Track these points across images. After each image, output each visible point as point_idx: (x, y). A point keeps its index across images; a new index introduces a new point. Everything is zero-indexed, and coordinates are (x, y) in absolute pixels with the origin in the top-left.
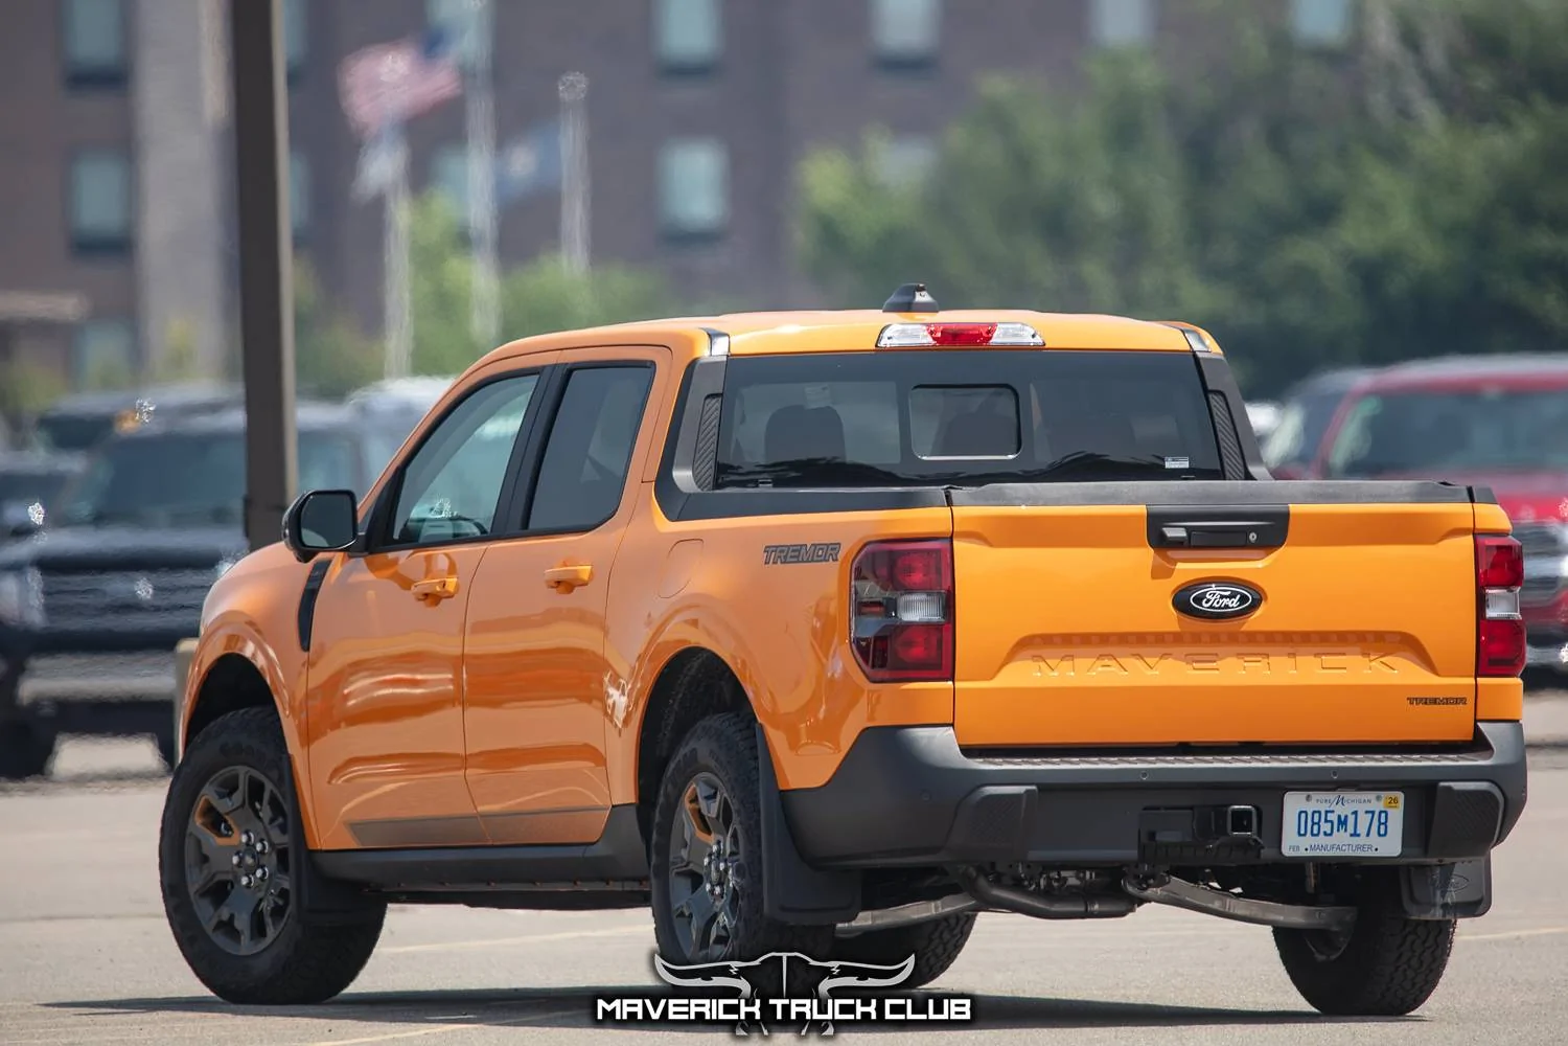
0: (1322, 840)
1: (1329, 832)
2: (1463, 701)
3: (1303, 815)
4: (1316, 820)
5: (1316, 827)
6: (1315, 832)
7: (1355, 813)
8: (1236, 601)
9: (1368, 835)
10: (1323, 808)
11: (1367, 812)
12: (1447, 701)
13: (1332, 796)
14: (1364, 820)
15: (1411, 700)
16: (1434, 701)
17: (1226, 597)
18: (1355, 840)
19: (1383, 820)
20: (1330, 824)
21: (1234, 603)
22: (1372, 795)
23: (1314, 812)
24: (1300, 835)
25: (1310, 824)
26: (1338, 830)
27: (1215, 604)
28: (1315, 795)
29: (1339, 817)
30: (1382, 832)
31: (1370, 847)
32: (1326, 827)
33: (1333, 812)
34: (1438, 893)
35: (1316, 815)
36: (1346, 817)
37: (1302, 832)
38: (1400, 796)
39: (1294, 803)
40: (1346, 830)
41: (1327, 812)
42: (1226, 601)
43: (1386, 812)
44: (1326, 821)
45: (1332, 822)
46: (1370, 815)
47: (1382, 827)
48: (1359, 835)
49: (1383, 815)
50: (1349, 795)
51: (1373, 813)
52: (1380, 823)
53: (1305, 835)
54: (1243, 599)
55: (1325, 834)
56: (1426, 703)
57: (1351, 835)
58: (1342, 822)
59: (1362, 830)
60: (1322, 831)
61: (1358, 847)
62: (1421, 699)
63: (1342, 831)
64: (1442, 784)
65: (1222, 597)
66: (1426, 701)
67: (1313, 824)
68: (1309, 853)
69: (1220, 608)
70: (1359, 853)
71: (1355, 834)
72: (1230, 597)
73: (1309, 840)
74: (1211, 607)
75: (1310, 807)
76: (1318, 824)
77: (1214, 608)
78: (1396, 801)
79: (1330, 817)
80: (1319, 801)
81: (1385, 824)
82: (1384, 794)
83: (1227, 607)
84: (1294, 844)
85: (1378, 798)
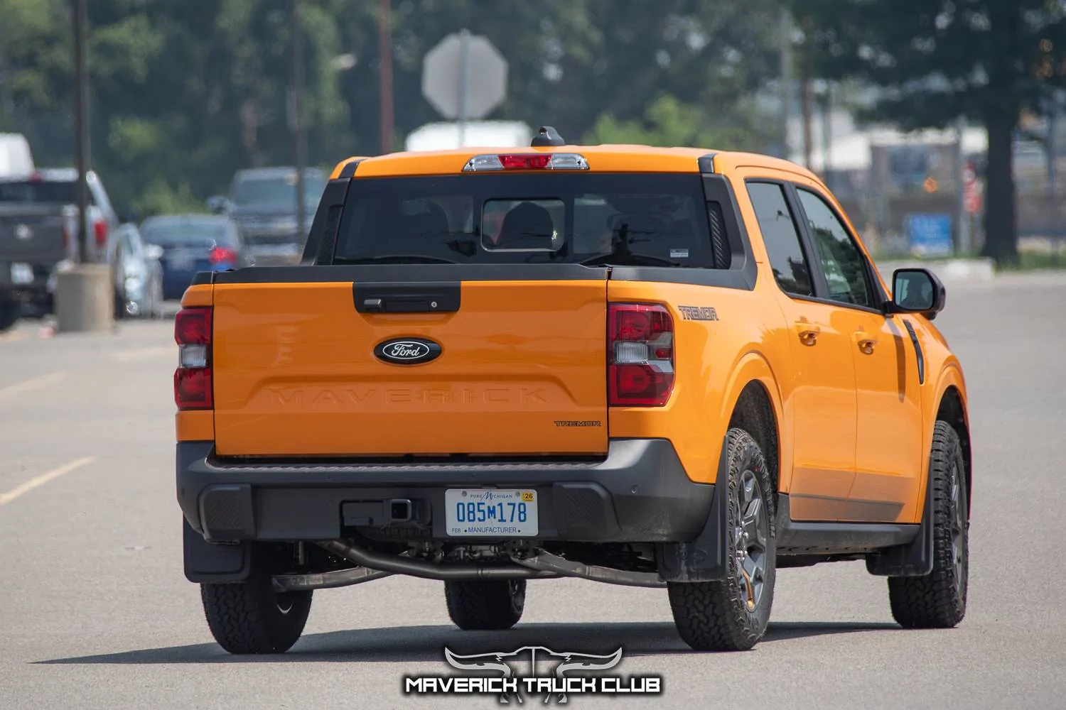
0: (476, 524)
1: (482, 518)
2: (598, 423)
3: (461, 507)
4: (471, 509)
5: (471, 515)
6: (471, 518)
7: (500, 505)
8: (416, 351)
9: (512, 521)
10: (476, 501)
11: (509, 504)
12: (585, 424)
13: (483, 492)
14: (508, 510)
15: (558, 423)
16: (576, 424)
17: (409, 348)
18: (502, 525)
19: (522, 510)
20: (482, 513)
21: (415, 353)
22: (513, 492)
23: (469, 504)
24: (459, 520)
25: (467, 513)
26: (489, 517)
27: (401, 354)
28: (470, 492)
29: (489, 507)
30: (522, 518)
31: (514, 529)
32: (480, 515)
33: (484, 504)
34: (683, 563)
35: (471, 506)
36: (494, 507)
37: (461, 518)
38: (534, 493)
39: (453, 498)
40: (495, 517)
41: (479, 504)
42: (409, 351)
43: (524, 504)
44: (479, 510)
45: (483, 511)
46: (512, 506)
47: (522, 515)
48: (505, 521)
49: (522, 507)
50: (495, 492)
51: (514, 505)
52: (520, 513)
53: (463, 520)
54: (422, 350)
55: (479, 520)
57: (499, 521)
58: (492, 512)
59: (507, 516)
60: (477, 519)
61: (505, 529)
62: (565, 422)
63: (492, 518)
64: (557, 484)
65: (406, 348)
66: (569, 424)
67: (469, 512)
68: (468, 534)
69: (405, 356)
70: (506, 534)
71: (502, 520)
72: (412, 349)
73: (467, 524)
74: (397, 356)
75: (466, 500)
76: (473, 512)
77: (401, 356)
78: (531, 496)
79: (482, 507)
80: (473, 496)
81: (524, 512)
82: (521, 491)
83: (410, 356)
84: (455, 527)
85: (518, 494)
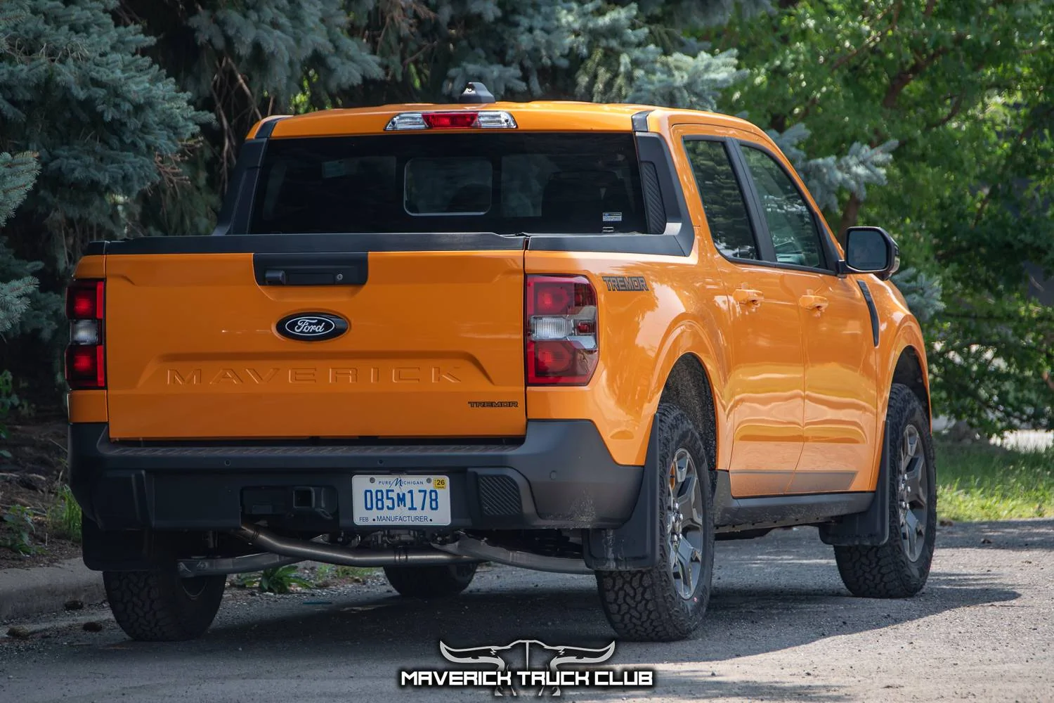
0: (385, 513)
1: (391, 506)
2: (515, 404)
3: (368, 494)
4: (379, 497)
5: (380, 503)
6: (380, 506)
7: (411, 492)
8: (321, 327)
9: (423, 509)
10: (384, 488)
11: (420, 491)
12: (501, 404)
13: (392, 479)
14: (418, 498)
15: (472, 404)
16: (491, 404)
17: (313, 324)
18: (413, 513)
19: (434, 497)
20: (391, 501)
21: (319, 329)
22: (423, 478)
23: (377, 491)
24: (367, 508)
25: (375, 500)
26: (399, 506)
27: (304, 330)
28: (378, 478)
29: (398, 494)
30: (434, 506)
31: (426, 518)
32: (388, 503)
33: (393, 491)
34: (610, 549)
35: (379, 494)
36: (404, 495)
37: (369, 506)
38: (447, 479)
39: (360, 484)
40: (405, 506)
41: (388, 491)
42: (313, 327)
43: (436, 492)
44: (388, 498)
45: (392, 499)
46: (423, 494)
47: (434, 503)
48: (416, 509)
49: (433, 494)
50: (405, 478)
51: (425, 492)
52: (432, 500)
53: (371, 509)
54: (328, 326)
55: (388, 507)
56: (484, 406)
57: (410, 509)
58: (401, 499)
59: (418, 504)
60: (385, 507)
61: (416, 518)
62: (480, 403)
63: (402, 506)
64: (470, 470)
65: (310, 324)
66: (484, 404)
67: (378, 500)
68: (377, 523)
69: (309, 333)
70: (417, 523)
71: (412, 508)
72: (317, 324)
73: (375, 513)
74: (302, 332)
75: (374, 487)
76: (382, 500)
77: (304, 333)
78: (443, 482)
79: (390, 495)
80: (383, 482)
81: (436, 500)
82: (433, 478)
83: (314, 332)
84: (362, 515)
85: (429, 481)
